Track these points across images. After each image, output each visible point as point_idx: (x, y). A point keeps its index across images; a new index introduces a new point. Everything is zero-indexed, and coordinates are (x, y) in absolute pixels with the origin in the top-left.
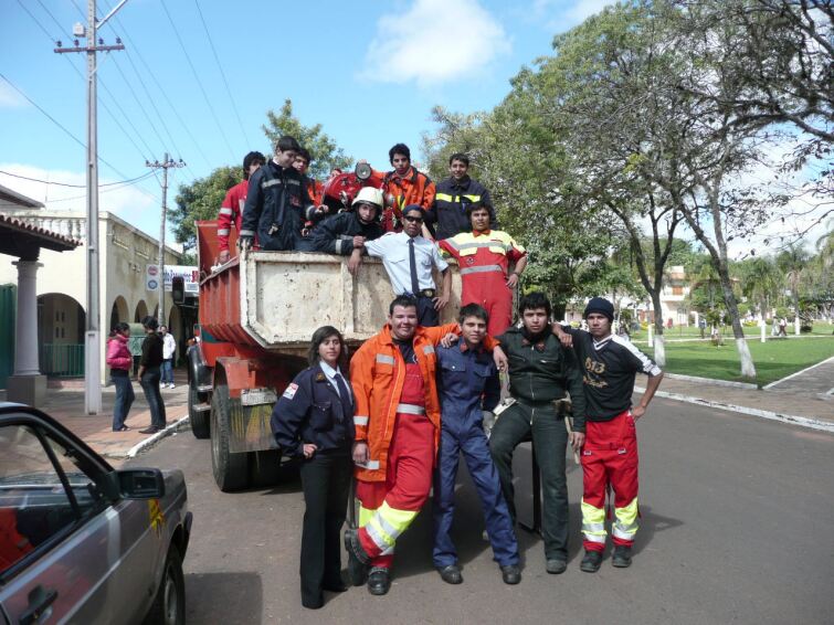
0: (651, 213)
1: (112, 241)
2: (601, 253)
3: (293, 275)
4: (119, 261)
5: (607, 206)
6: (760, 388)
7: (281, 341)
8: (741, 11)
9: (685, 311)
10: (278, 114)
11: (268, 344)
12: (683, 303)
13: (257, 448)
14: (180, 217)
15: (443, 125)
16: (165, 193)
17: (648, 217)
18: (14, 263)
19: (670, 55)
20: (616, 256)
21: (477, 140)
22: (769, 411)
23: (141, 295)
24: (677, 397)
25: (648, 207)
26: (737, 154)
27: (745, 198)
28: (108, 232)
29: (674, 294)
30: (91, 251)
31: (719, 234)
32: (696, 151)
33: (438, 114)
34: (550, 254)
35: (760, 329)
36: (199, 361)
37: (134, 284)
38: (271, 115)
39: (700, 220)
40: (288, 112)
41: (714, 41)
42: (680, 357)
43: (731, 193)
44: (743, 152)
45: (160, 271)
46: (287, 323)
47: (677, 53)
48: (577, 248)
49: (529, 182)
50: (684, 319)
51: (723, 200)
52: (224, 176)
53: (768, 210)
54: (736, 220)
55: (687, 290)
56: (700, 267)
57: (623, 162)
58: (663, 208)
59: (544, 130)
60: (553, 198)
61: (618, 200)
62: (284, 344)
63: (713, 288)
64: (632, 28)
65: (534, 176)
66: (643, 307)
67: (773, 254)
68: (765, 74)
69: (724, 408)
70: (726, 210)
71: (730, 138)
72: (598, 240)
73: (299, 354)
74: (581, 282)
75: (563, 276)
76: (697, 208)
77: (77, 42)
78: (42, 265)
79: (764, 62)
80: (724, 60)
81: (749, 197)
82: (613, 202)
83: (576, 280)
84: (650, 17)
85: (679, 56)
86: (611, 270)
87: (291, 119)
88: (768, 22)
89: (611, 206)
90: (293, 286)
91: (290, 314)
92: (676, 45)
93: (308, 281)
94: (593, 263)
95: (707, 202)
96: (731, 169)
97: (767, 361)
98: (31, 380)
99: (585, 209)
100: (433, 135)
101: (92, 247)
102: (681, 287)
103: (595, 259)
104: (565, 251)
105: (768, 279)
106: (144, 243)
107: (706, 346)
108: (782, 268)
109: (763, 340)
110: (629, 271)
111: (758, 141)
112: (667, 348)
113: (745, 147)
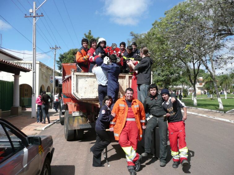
0: (193, 62)
1: (40, 69)
2: (179, 73)
3: (87, 79)
4: (42, 75)
5: (180, 60)
6: (225, 112)
7: (83, 98)
8: (219, 3)
9: (203, 90)
10: (87, 34)
11: (79, 99)
12: (202, 88)
13: (77, 129)
14: (60, 63)
15: (133, 37)
16: (55, 56)
17: (192, 63)
18: (13, 75)
19: (198, 16)
20: (183, 74)
21: (143, 41)
22: (227, 119)
23: (48, 84)
24: (200, 115)
25: (192, 60)
26: (218, 45)
27: (221, 57)
28: (39, 67)
29: (200, 85)
30: (34, 72)
31: (213, 68)
32: (206, 44)
33: (132, 34)
34: (163, 74)
35: (225, 95)
36: (63, 103)
37: (47, 81)
38: (85, 34)
39: (207, 64)
40: (90, 34)
41: (211, 12)
42: (201, 103)
43: (216, 56)
44: (220, 44)
45: (54, 78)
46: (85, 93)
47: (200, 16)
48: (171, 72)
49: (157, 53)
50: (203, 92)
51: (214, 58)
52: (72, 51)
53: (227, 61)
54: (218, 64)
55: (203, 84)
56: (207, 77)
57: (185, 47)
58: (196, 60)
59: (162, 38)
60: (164, 57)
61: (183, 58)
62: (84, 99)
63: (211, 83)
64: (187, 9)
65: (159, 51)
66: (191, 89)
67: (229, 73)
68: (226, 22)
69: (214, 118)
70: (215, 61)
71: (216, 40)
72: (177, 69)
73: (88, 102)
74: (173, 82)
75: (167, 80)
76: (206, 60)
77: (30, 14)
78: (20, 76)
79: (226, 18)
80: (214, 18)
81: (222, 57)
82: (182, 59)
83: (171, 81)
84: (192, 5)
85: (201, 17)
86: (181, 78)
87: (91, 35)
88: (227, 6)
89: (181, 60)
90: (87, 82)
91: (86, 90)
92: (200, 14)
93: (91, 81)
94: (176, 76)
95: (209, 59)
96: (216, 49)
97: (227, 104)
98: (17, 108)
99: (174, 60)
100: (130, 40)
101: (34, 71)
102: (202, 83)
103: (177, 75)
104: (168, 73)
105: (227, 81)
106: (49, 70)
107: (209, 100)
108: (231, 78)
109: (226, 98)
110: (187, 79)
111: (224, 41)
112: (197, 100)
113: (221, 43)
